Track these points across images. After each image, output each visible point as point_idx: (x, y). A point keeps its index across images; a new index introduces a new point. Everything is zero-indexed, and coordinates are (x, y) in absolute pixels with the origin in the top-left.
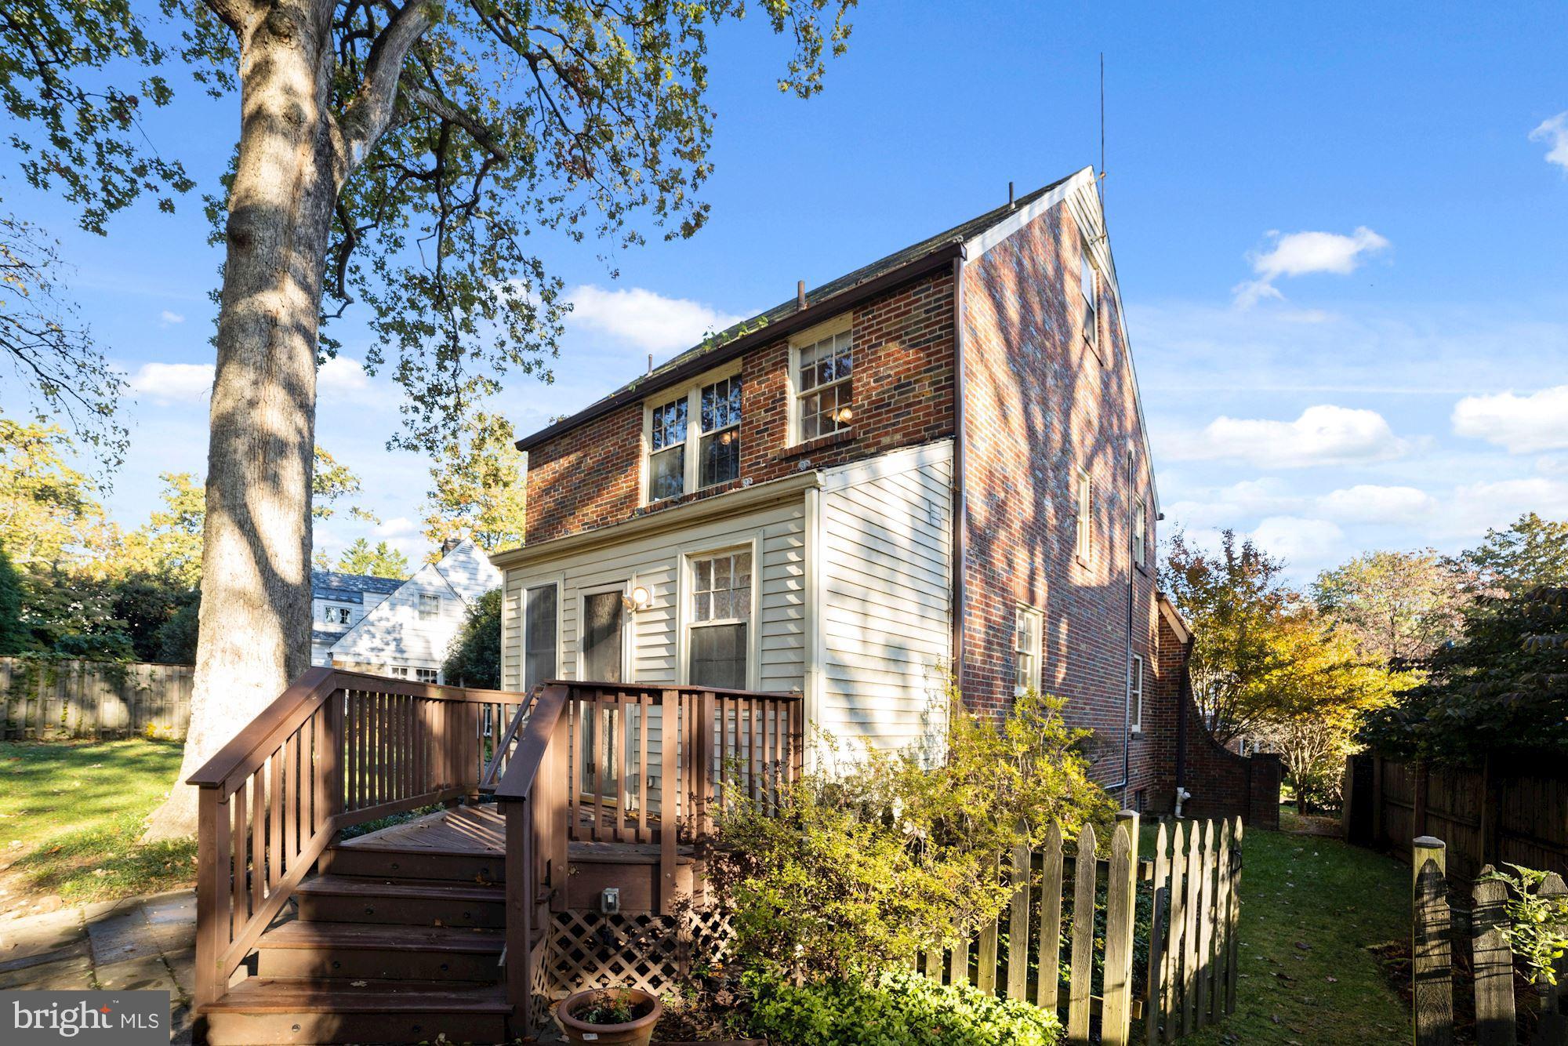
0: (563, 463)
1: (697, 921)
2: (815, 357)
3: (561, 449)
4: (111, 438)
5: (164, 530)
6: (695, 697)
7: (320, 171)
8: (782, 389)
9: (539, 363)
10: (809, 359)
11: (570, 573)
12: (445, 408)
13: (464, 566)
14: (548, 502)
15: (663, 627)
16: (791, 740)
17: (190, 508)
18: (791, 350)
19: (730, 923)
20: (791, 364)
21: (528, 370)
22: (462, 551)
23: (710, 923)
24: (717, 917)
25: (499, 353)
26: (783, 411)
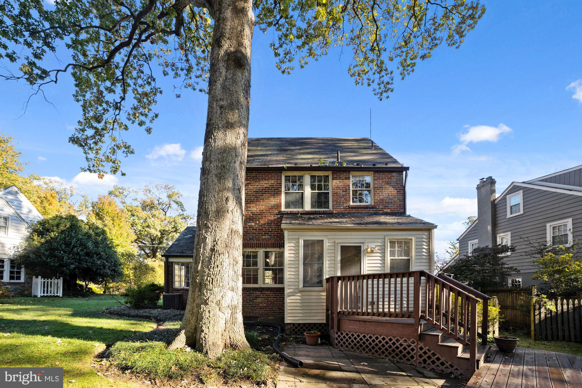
2: (357, 179)
10: (354, 179)
11: (329, 237)
15: (379, 258)
18: (350, 175)
20: (351, 179)
26: (349, 193)
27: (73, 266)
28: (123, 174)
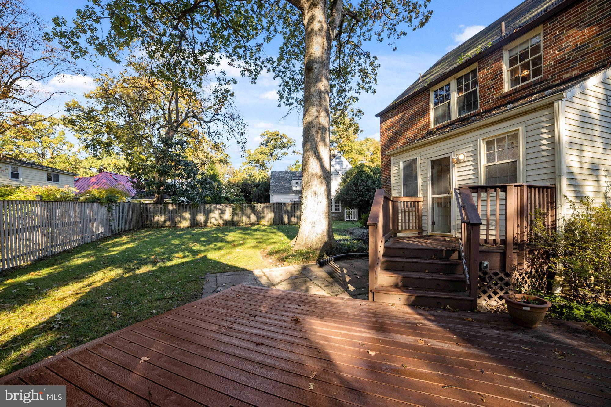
0: (396, 118)
1: (518, 276)
2: (518, 51)
3: (394, 113)
4: (243, 141)
5: (245, 166)
6: (519, 188)
7: (328, 42)
8: (501, 69)
9: (370, 87)
10: (514, 53)
11: (422, 154)
12: (340, 110)
13: (338, 163)
14: (390, 133)
15: (471, 168)
16: (549, 204)
17: (251, 159)
18: (504, 52)
19: (528, 278)
20: (504, 58)
21: (367, 91)
22: (338, 158)
23: (522, 277)
24: (524, 275)
25: (357, 88)
26: (502, 78)
27: (358, 200)
28: (361, 131)
